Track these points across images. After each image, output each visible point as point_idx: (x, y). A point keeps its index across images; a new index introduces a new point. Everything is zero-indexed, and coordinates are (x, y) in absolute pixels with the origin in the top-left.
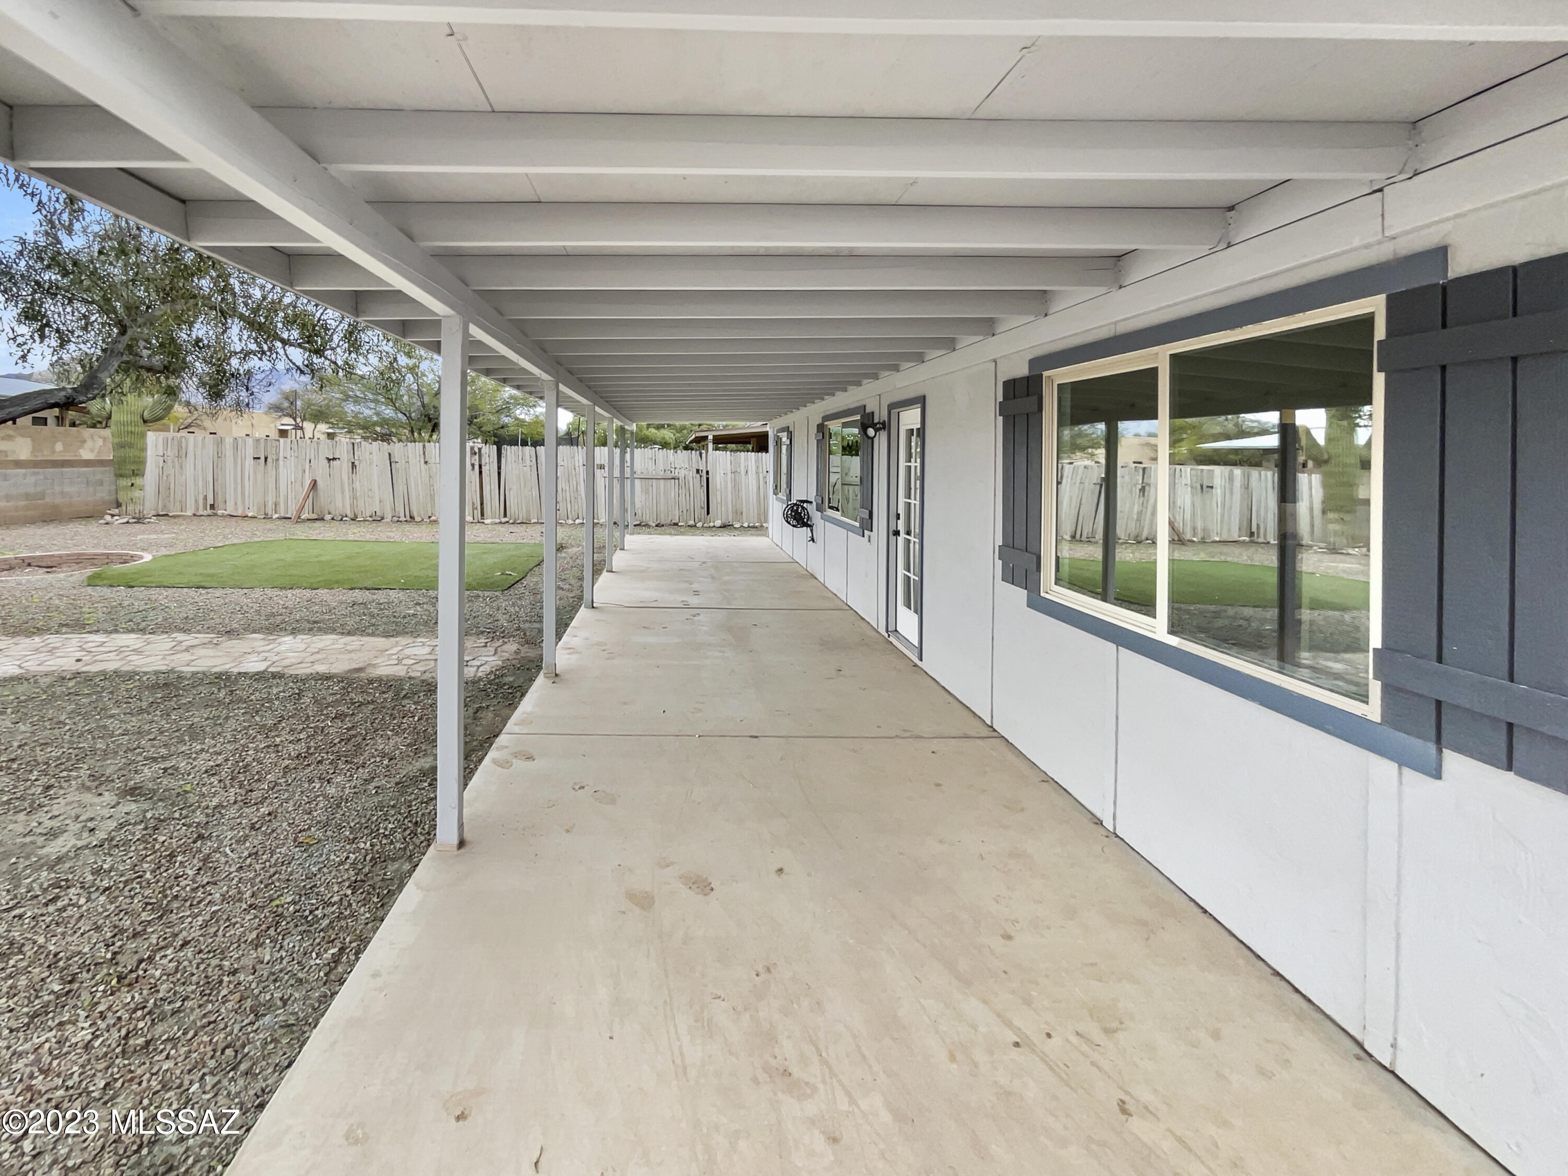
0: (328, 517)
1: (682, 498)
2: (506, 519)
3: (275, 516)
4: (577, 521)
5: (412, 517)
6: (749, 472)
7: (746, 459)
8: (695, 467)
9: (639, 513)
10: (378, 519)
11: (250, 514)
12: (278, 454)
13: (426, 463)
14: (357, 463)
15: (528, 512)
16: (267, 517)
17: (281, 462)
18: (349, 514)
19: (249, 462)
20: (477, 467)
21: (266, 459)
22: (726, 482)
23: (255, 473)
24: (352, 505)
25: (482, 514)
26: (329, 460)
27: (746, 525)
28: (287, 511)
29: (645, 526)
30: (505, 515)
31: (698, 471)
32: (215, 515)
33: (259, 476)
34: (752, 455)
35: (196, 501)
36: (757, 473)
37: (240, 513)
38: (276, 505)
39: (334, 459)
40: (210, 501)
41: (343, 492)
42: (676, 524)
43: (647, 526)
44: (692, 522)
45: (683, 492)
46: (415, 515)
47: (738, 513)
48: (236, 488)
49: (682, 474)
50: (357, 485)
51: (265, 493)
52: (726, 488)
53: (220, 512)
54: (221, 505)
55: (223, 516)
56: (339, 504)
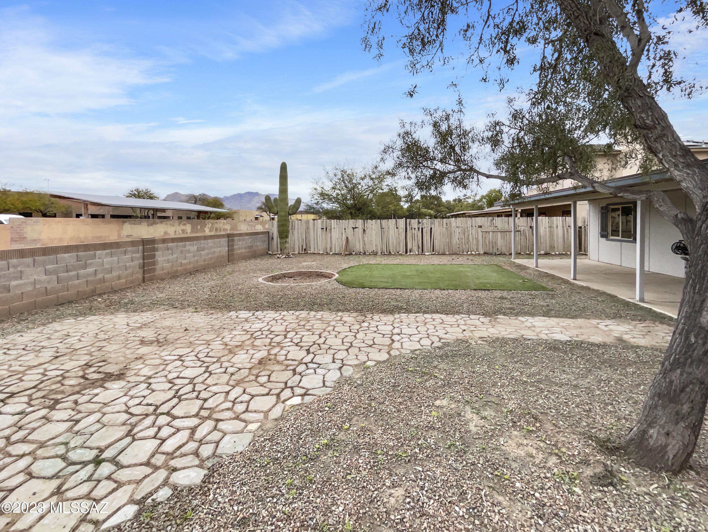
0: (354, 253)
1: (522, 240)
2: (433, 253)
3: (331, 253)
4: (469, 253)
5: (390, 253)
6: (559, 227)
7: (557, 220)
8: (529, 225)
9: (500, 248)
10: (375, 254)
11: (321, 253)
12: (331, 226)
13: (397, 228)
14: (366, 229)
15: (444, 250)
16: (328, 254)
17: (332, 230)
18: (362, 251)
19: (320, 230)
20: (420, 229)
21: (326, 228)
22: (546, 232)
23: (322, 235)
24: (363, 248)
25: (422, 251)
26: (353, 228)
27: (557, 253)
28: (335, 251)
29: (503, 254)
30: (433, 251)
31: (531, 227)
32: (307, 253)
33: (324, 236)
34: (560, 218)
35: (299, 247)
36: (563, 227)
37: (316, 252)
38: (331, 248)
39: (356, 228)
40: (304, 247)
41: (359, 242)
42: (520, 253)
43: (505, 254)
44: (528, 252)
45: (523, 237)
46: (391, 252)
47: (552, 247)
48: (314, 241)
49: (522, 229)
50: (366, 239)
51: (326, 244)
52: (546, 235)
53: (309, 252)
54: (309, 249)
55: (310, 253)
56: (358, 247)
